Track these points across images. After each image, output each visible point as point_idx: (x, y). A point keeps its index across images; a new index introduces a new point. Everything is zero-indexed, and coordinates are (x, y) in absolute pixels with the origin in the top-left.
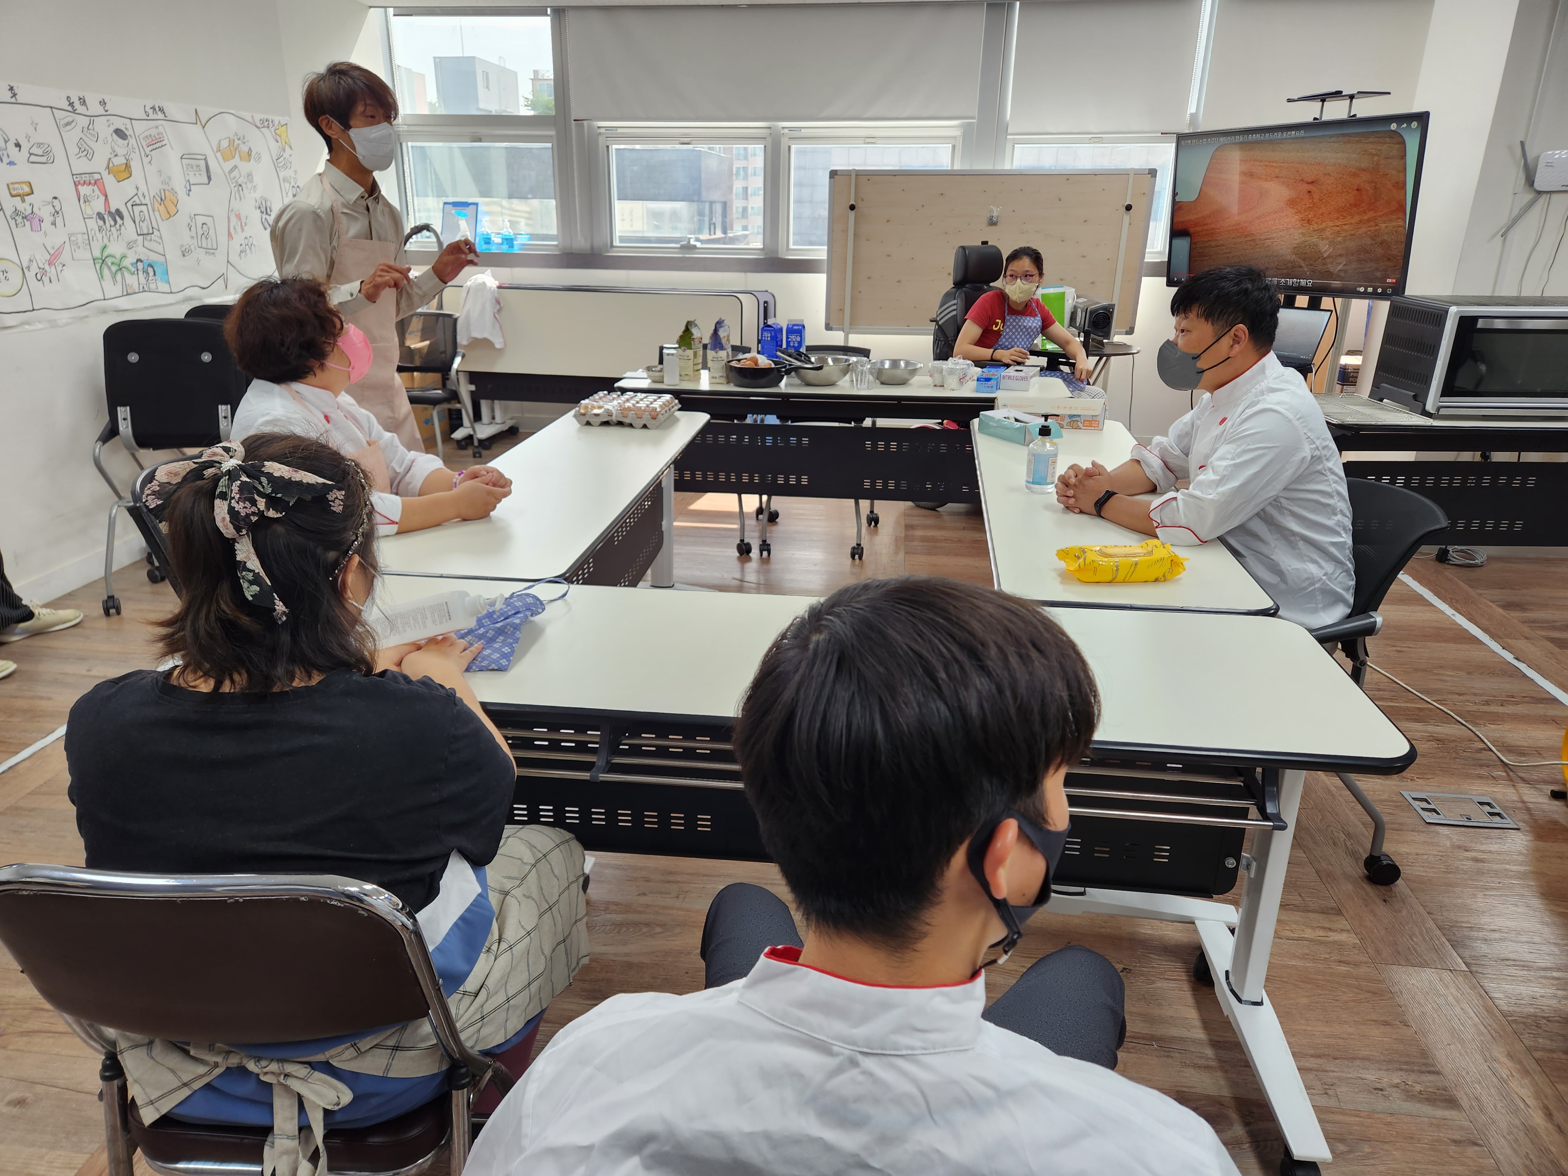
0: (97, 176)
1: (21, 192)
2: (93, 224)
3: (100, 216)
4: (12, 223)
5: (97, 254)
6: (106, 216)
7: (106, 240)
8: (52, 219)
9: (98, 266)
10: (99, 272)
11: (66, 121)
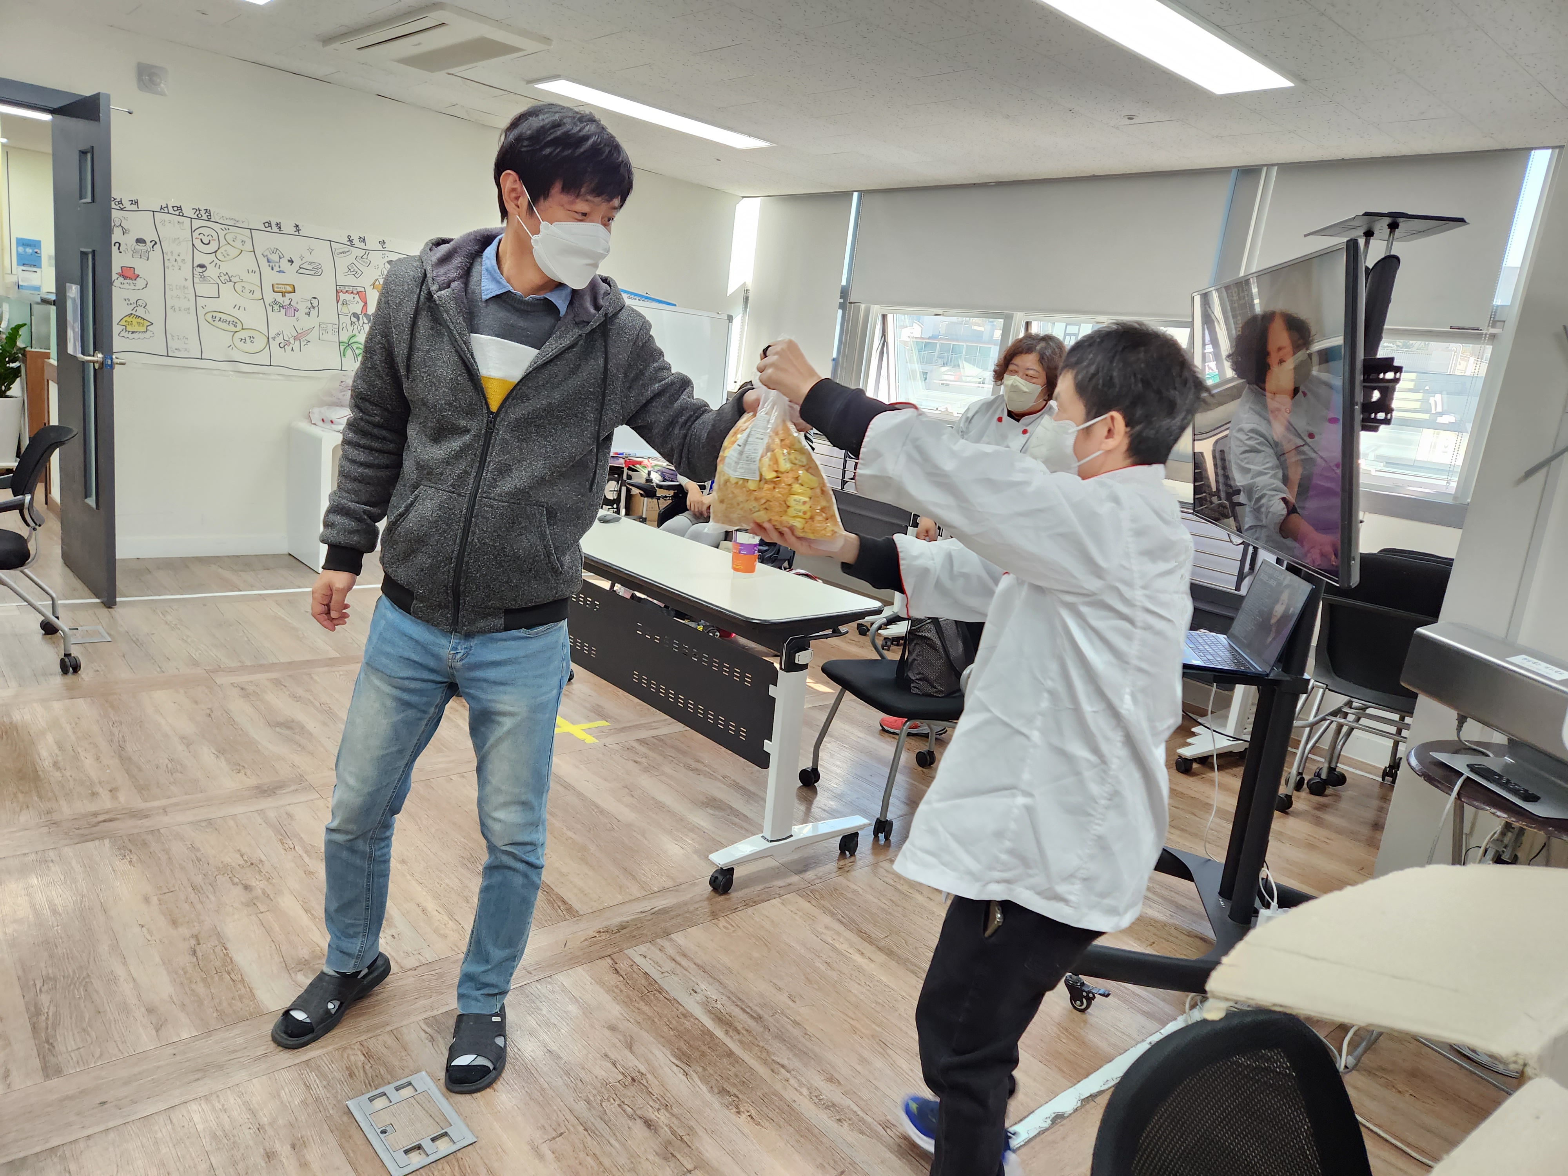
0: (363, 289)
1: (284, 290)
2: (346, 320)
3: (355, 315)
4: (269, 309)
5: (344, 338)
6: (361, 317)
7: (356, 332)
8: (307, 310)
9: (342, 348)
10: (342, 352)
11: (341, 251)
